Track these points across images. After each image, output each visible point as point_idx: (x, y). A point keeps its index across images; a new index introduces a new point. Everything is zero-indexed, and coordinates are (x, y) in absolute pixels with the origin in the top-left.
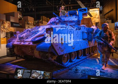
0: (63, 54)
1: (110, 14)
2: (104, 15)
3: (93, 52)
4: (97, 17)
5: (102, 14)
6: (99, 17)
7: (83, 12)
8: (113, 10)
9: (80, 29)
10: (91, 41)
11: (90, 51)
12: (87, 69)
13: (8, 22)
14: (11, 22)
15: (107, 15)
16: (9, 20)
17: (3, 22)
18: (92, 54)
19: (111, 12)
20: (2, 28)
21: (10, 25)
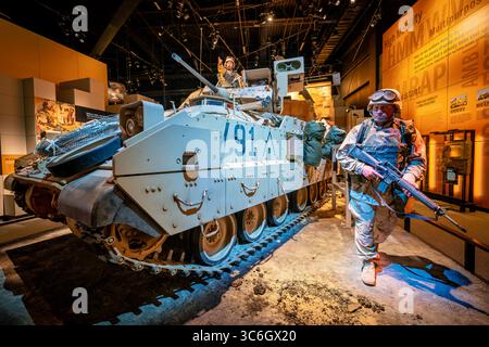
0: (197, 225)
1: (358, 95)
2: (345, 99)
3: (319, 198)
4: (325, 104)
5: (338, 97)
6: (332, 104)
7: (291, 72)
8: (368, 83)
9: (278, 125)
10: (315, 164)
11: (311, 197)
12: (305, 283)
13: (65, 106)
14: (76, 107)
15: (351, 99)
16: (71, 102)
17: (45, 105)
18: (316, 203)
19: (362, 91)
20: (43, 124)
21: (74, 116)
